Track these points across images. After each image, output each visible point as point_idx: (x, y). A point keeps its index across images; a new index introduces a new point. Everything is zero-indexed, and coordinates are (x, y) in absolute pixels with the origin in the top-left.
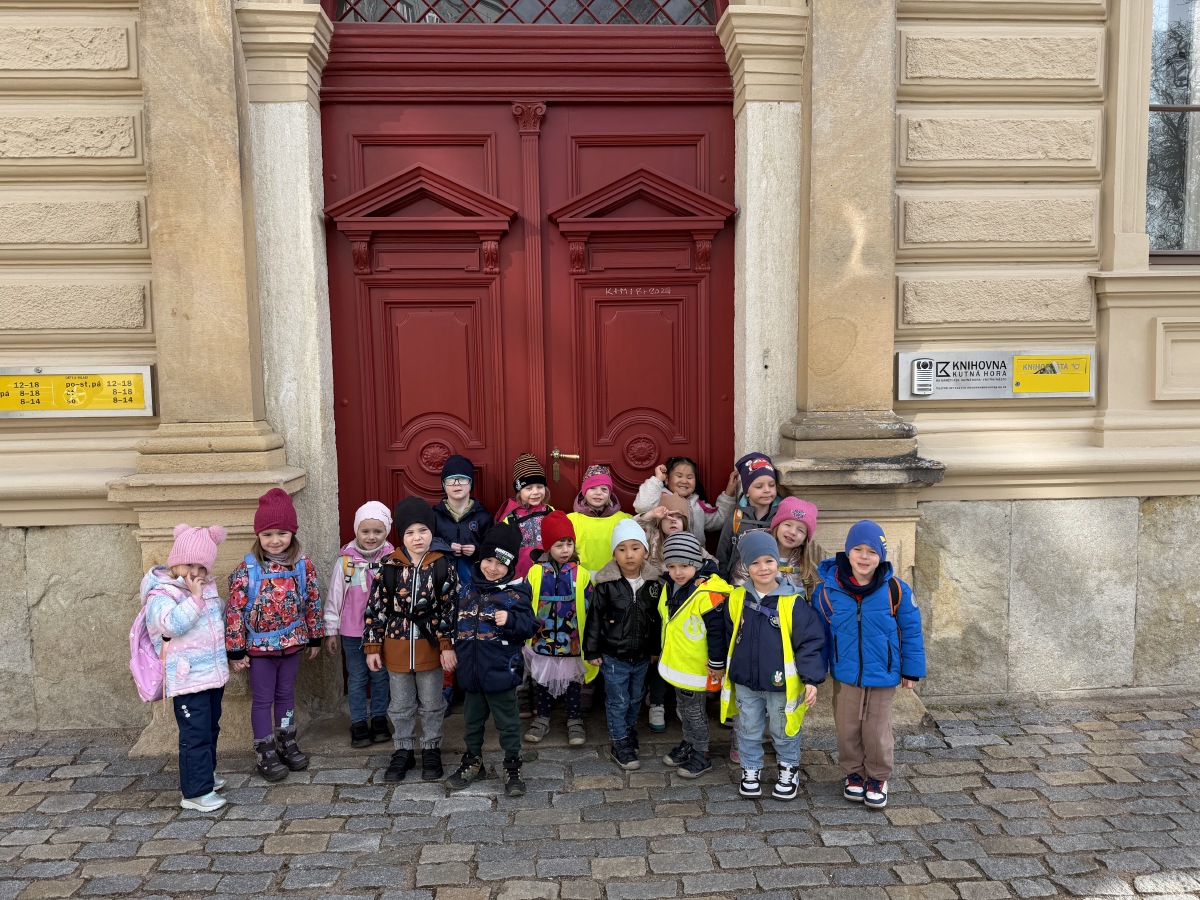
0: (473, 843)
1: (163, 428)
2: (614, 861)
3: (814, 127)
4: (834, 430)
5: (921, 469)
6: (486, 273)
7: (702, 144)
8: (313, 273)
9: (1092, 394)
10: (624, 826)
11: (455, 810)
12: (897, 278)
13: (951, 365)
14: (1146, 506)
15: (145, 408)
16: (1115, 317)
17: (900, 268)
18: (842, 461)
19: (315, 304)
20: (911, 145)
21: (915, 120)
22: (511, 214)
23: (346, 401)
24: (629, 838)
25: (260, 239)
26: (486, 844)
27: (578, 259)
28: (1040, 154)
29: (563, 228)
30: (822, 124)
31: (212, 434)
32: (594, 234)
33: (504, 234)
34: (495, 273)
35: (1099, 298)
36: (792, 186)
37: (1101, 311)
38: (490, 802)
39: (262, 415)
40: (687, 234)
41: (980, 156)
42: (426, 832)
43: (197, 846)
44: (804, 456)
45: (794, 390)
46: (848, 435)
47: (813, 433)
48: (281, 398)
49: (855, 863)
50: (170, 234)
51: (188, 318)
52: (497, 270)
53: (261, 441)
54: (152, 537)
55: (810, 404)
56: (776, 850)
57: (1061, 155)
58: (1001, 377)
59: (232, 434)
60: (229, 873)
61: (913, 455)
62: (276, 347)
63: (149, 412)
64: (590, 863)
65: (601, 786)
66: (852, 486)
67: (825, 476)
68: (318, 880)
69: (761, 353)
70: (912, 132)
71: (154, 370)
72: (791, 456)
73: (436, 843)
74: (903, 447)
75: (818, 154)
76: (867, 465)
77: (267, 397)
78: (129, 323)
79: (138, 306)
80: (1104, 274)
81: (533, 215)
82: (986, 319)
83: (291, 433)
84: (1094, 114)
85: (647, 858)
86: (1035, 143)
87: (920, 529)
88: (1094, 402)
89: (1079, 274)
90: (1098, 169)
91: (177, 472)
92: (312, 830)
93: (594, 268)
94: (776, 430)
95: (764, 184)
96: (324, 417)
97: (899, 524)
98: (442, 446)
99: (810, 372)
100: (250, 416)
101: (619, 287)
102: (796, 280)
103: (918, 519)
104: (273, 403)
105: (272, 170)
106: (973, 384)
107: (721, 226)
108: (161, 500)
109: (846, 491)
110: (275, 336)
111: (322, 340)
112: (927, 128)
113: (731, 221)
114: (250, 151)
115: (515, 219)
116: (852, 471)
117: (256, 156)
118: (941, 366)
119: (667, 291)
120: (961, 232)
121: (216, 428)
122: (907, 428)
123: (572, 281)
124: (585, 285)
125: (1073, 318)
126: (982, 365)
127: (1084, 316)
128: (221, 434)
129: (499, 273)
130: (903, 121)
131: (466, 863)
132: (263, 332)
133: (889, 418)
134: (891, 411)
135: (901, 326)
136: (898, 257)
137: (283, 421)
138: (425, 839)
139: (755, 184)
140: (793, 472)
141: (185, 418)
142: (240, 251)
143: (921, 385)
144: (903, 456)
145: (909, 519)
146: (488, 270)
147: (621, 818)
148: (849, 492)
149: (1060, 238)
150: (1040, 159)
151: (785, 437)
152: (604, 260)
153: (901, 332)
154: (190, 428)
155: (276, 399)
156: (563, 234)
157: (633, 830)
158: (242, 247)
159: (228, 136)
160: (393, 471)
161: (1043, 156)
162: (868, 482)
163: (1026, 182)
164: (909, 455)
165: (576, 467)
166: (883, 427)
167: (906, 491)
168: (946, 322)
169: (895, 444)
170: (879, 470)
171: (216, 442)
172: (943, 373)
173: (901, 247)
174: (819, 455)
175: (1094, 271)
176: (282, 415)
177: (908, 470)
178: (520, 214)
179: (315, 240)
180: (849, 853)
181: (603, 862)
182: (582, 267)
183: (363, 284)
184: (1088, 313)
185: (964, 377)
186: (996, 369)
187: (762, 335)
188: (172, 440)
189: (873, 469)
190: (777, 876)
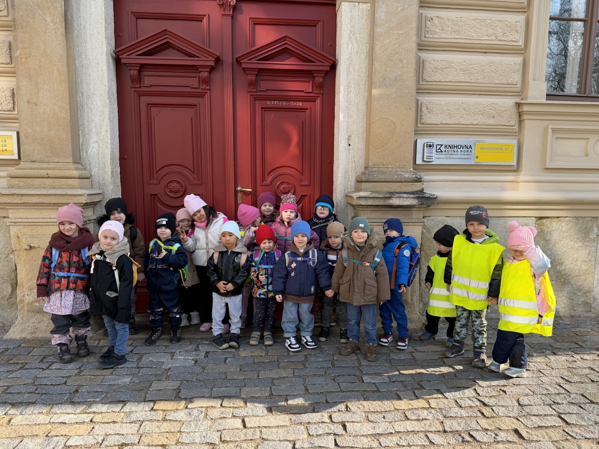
0: (180, 381)
1: (22, 164)
2: (254, 389)
3: (376, 15)
4: (381, 177)
5: (425, 197)
6: (202, 89)
7: (319, 25)
8: (107, 85)
9: (515, 163)
10: (261, 373)
11: (174, 365)
12: (418, 100)
13: (443, 146)
14: (539, 222)
15: (13, 155)
16: (527, 124)
17: (418, 95)
18: (385, 194)
19: (108, 101)
20: (427, 29)
21: (429, 16)
22: (216, 57)
23: (126, 157)
24: (263, 379)
25: (78, 65)
26: (188, 381)
27: (252, 84)
28: (493, 38)
29: (243, 66)
30: (381, 14)
31: (49, 169)
32: (260, 70)
33: (212, 69)
34: (207, 90)
35: (520, 114)
36: (365, 48)
37: (521, 122)
38: (194, 362)
39: (78, 159)
40: (309, 72)
41: (463, 37)
42: (156, 375)
43: (30, 381)
44: (366, 190)
45: (363, 158)
46: (389, 180)
47: (371, 179)
48: (89, 152)
49: (378, 391)
50: (26, 58)
51: (36, 105)
52: (208, 88)
53: (76, 173)
54: (16, 223)
55: (371, 164)
56: (339, 384)
57: (504, 39)
58: (469, 153)
59: (60, 169)
60: (45, 394)
61: (422, 191)
62: (86, 124)
63: (16, 157)
64: (240, 390)
65: (253, 354)
66: (390, 206)
67: (376, 200)
68: (93, 397)
69: (347, 137)
70: (428, 22)
71: (18, 133)
72: (360, 190)
73: (161, 380)
74: (417, 187)
75: (378, 30)
76: (397, 195)
77: (81, 151)
78: (5, 108)
79: (10, 99)
80: (522, 102)
81: (228, 58)
82: (462, 123)
83: (95, 171)
84: (521, 18)
85: (271, 388)
86: (491, 31)
87: (424, 231)
88: (515, 168)
89: (511, 101)
90: (523, 47)
91: (29, 188)
92: (95, 374)
93: (261, 89)
94: (354, 178)
95: (350, 47)
96: (112, 163)
97: (413, 227)
98: (178, 182)
99: (371, 146)
100: (71, 160)
101: (274, 100)
102: (366, 99)
103: (423, 224)
104: (85, 154)
105: (84, 27)
106: (455, 156)
107: (328, 69)
108: (19, 202)
109: (387, 209)
110: (86, 118)
111: (111, 122)
112: (436, 21)
113: (333, 67)
114: (72, 15)
115: (218, 60)
116: (390, 198)
117: (75, 18)
118: (438, 147)
119: (300, 104)
120: (452, 77)
121: (52, 165)
122: (419, 177)
123: (249, 96)
124: (256, 98)
125: (507, 124)
126: (459, 147)
127: (512, 123)
128: (54, 169)
129: (210, 89)
130: (424, 17)
131: (174, 390)
132: (79, 116)
133: (410, 172)
134: (412, 169)
135: (419, 125)
136: (417, 89)
137: (90, 164)
138: (155, 378)
139: (345, 46)
140: (360, 198)
141: (35, 159)
142: (65, 69)
143: (427, 156)
144: (416, 191)
145: (418, 224)
146: (203, 88)
147: (261, 369)
148: (388, 209)
149: (502, 82)
150: (493, 40)
151: (358, 182)
152: (266, 85)
153: (419, 129)
154: (37, 165)
155: (87, 152)
156: (244, 69)
157: (266, 374)
158: (66, 67)
159: (58, 5)
160: (152, 195)
161: (494, 39)
162: (397, 204)
163: (486, 52)
164: (419, 191)
165: (250, 195)
166: (407, 176)
167: (417, 209)
168: (442, 124)
169: (413, 185)
170: (403, 198)
171: (51, 173)
172: (439, 151)
173: (420, 83)
174: (374, 190)
175: (518, 100)
176: (89, 161)
177: (418, 198)
178: (221, 58)
179: (108, 67)
180: (376, 386)
181: (247, 389)
182: (254, 88)
183: (135, 93)
184: (514, 121)
185: (450, 153)
186: (466, 149)
187: (348, 128)
188: (27, 171)
189: (400, 197)
190: (337, 396)
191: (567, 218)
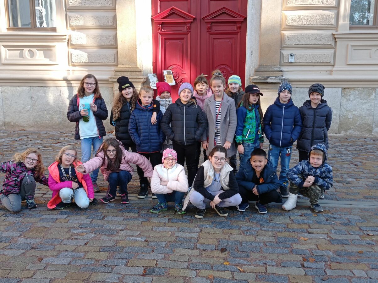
1: (119, 66)
4: (264, 70)
5: (283, 79)
6: (187, 32)
7: (240, 0)
14: (343, 90)
16: (338, 43)
18: (265, 77)
20: (288, 1)
23: (155, 62)
27: (209, 28)
29: (205, 21)
32: (212, 23)
33: (192, 23)
35: (335, 39)
37: (336, 42)
40: (235, 22)
44: (257, 76)
45: (258, 61)
46: (268, 71)
47: (261, 70)
51: (125, 43)
52: (190, 31)
55: (262, 64)
57: (326, 3)
61: (282, 76)
66: (267, 82)
67: (261, 80)
69: (251, 51)
72: (255, 76)
74: (280, 74)
76: (270, 78)
78: (111, 43)
79: (113, 39)
80: (336, 33)
81: (198, 18)
82: (305, 44)
83: (144, 68)
88: (332, 64)
89: (329, 33)
90: (336, 6)
93: (213, 30)
94: (254, 70)
95: (252, 11)
98: (176, 73)
101: (218, 35)
107: (244, 20)
115: (194, 19)
116: (267, 79)
119: (231, 36)
120: (300, 23)
121: (130, 66)
122: (281, 70)
123: (207, 33)
124: (210, 34)
125: (327, 44)
127: (330, 43)
133: (278, 67)
135: (282, 45)
137: (142, 66)
140: (254, 79)
141: (123, 64)
144: (280, 76)
148: (267, 84)
149: (326, 23)
152: (215, 28)
153: (282, 47)
154: (125, 66)
156: (205, 22)
161: (322, 3)
162: (270, 82)
166: (276, 69)
168: (295, 45)
169: (278, 73)
171: (130, 69)
174: (260, 75)
175: (334, 32)
176: (142, 64)
177: (280, 79)
178: (196, 18)
182: (210, 30)
184: (332, 42)
187: (251, 47)
188: (121, 69)
189: (272, 79)
191: (358, 89)
